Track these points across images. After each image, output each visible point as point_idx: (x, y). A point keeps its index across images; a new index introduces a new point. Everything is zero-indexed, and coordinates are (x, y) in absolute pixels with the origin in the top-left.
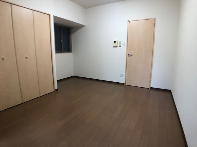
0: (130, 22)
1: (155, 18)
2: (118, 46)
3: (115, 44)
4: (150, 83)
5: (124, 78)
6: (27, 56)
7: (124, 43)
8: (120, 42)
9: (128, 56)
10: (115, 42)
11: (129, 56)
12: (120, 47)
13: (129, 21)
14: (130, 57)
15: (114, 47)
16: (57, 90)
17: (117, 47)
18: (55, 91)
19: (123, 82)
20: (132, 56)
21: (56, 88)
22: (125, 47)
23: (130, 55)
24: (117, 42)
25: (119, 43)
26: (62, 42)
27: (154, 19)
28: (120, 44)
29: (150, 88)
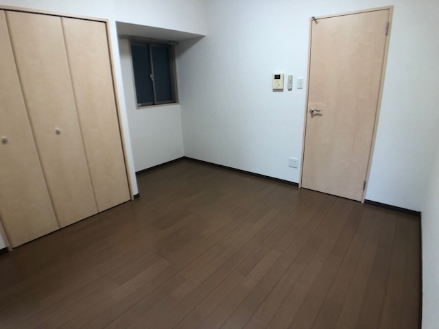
0: (317, 23)
1: (393, 7)
2: (286, 89)
3: (277, 82)
4: (364, 189)
5: (298, 171)
6: (58, 129)
7: (300, 82)
8: (289, 76)
9: (309, 114)
10: (277, 77)
11: (312, 116)
12: (290, 90)
13: (315, 20)
14: (315, 117)
15: (275, 90)
16: (137, 196)
17: (281, 90)
18: (133, 199)
19: (296, 180)
20: (320, 115)
21: (135, 191)
22: (304, 92)
23: (315, 112)
24: (281, 77)
25: (286, 81)
26: (153, 79)
27: (389, 10)
28: (291, 82)
29: (363, 202)
